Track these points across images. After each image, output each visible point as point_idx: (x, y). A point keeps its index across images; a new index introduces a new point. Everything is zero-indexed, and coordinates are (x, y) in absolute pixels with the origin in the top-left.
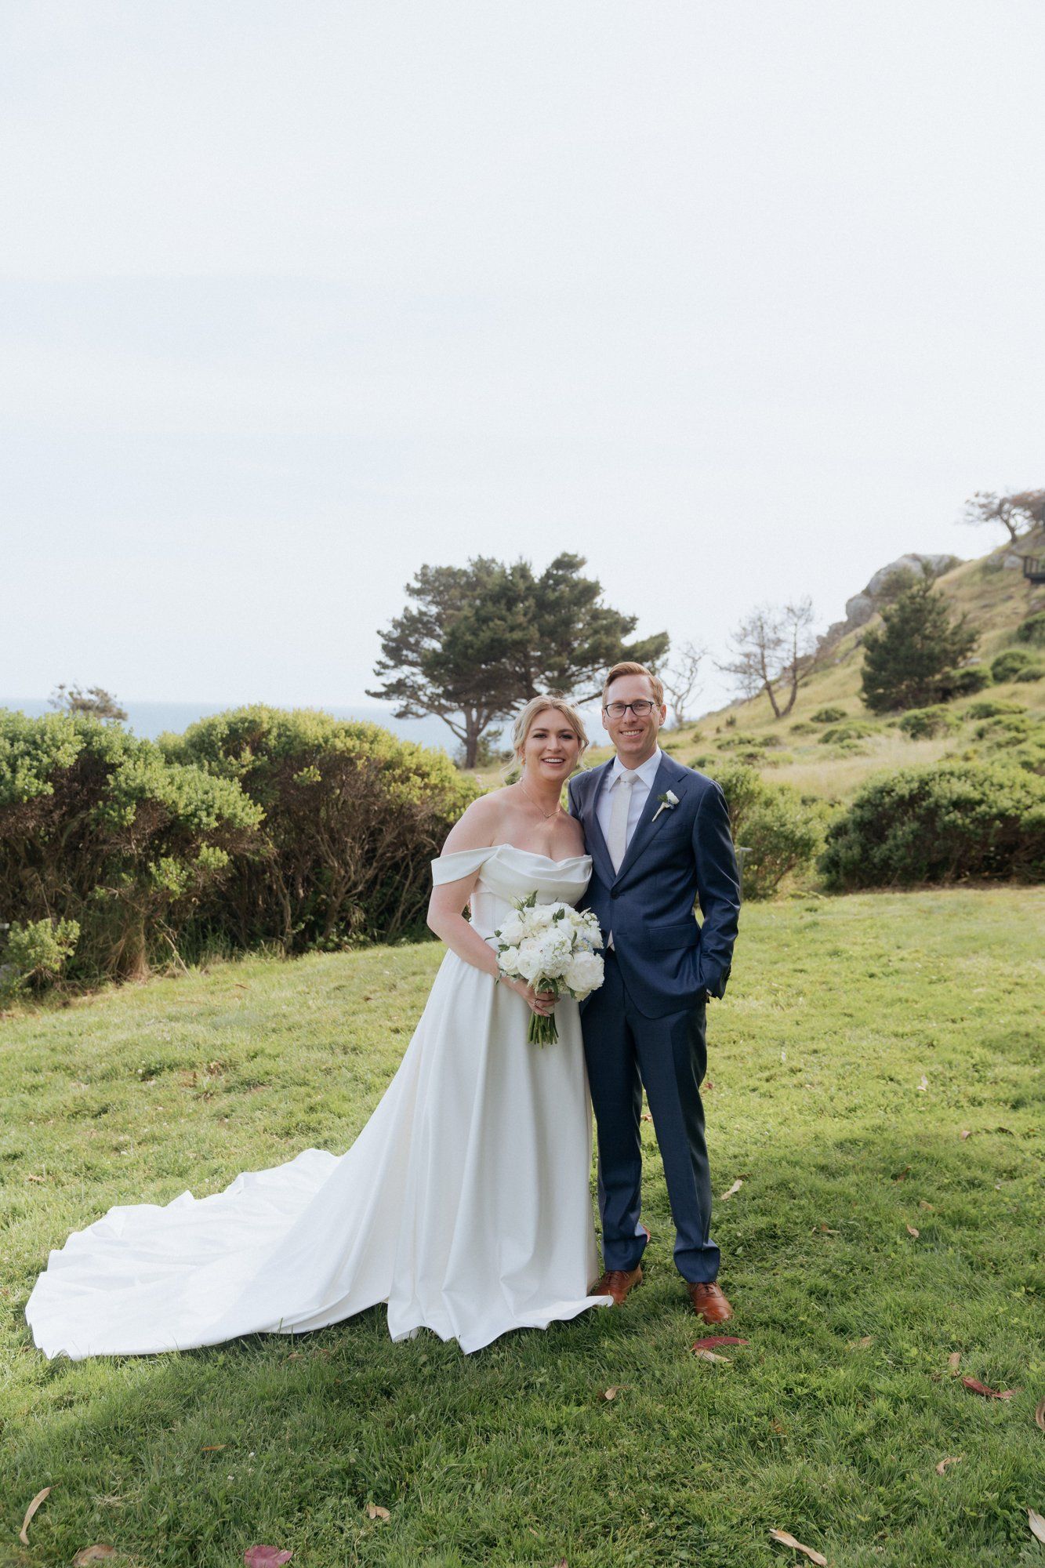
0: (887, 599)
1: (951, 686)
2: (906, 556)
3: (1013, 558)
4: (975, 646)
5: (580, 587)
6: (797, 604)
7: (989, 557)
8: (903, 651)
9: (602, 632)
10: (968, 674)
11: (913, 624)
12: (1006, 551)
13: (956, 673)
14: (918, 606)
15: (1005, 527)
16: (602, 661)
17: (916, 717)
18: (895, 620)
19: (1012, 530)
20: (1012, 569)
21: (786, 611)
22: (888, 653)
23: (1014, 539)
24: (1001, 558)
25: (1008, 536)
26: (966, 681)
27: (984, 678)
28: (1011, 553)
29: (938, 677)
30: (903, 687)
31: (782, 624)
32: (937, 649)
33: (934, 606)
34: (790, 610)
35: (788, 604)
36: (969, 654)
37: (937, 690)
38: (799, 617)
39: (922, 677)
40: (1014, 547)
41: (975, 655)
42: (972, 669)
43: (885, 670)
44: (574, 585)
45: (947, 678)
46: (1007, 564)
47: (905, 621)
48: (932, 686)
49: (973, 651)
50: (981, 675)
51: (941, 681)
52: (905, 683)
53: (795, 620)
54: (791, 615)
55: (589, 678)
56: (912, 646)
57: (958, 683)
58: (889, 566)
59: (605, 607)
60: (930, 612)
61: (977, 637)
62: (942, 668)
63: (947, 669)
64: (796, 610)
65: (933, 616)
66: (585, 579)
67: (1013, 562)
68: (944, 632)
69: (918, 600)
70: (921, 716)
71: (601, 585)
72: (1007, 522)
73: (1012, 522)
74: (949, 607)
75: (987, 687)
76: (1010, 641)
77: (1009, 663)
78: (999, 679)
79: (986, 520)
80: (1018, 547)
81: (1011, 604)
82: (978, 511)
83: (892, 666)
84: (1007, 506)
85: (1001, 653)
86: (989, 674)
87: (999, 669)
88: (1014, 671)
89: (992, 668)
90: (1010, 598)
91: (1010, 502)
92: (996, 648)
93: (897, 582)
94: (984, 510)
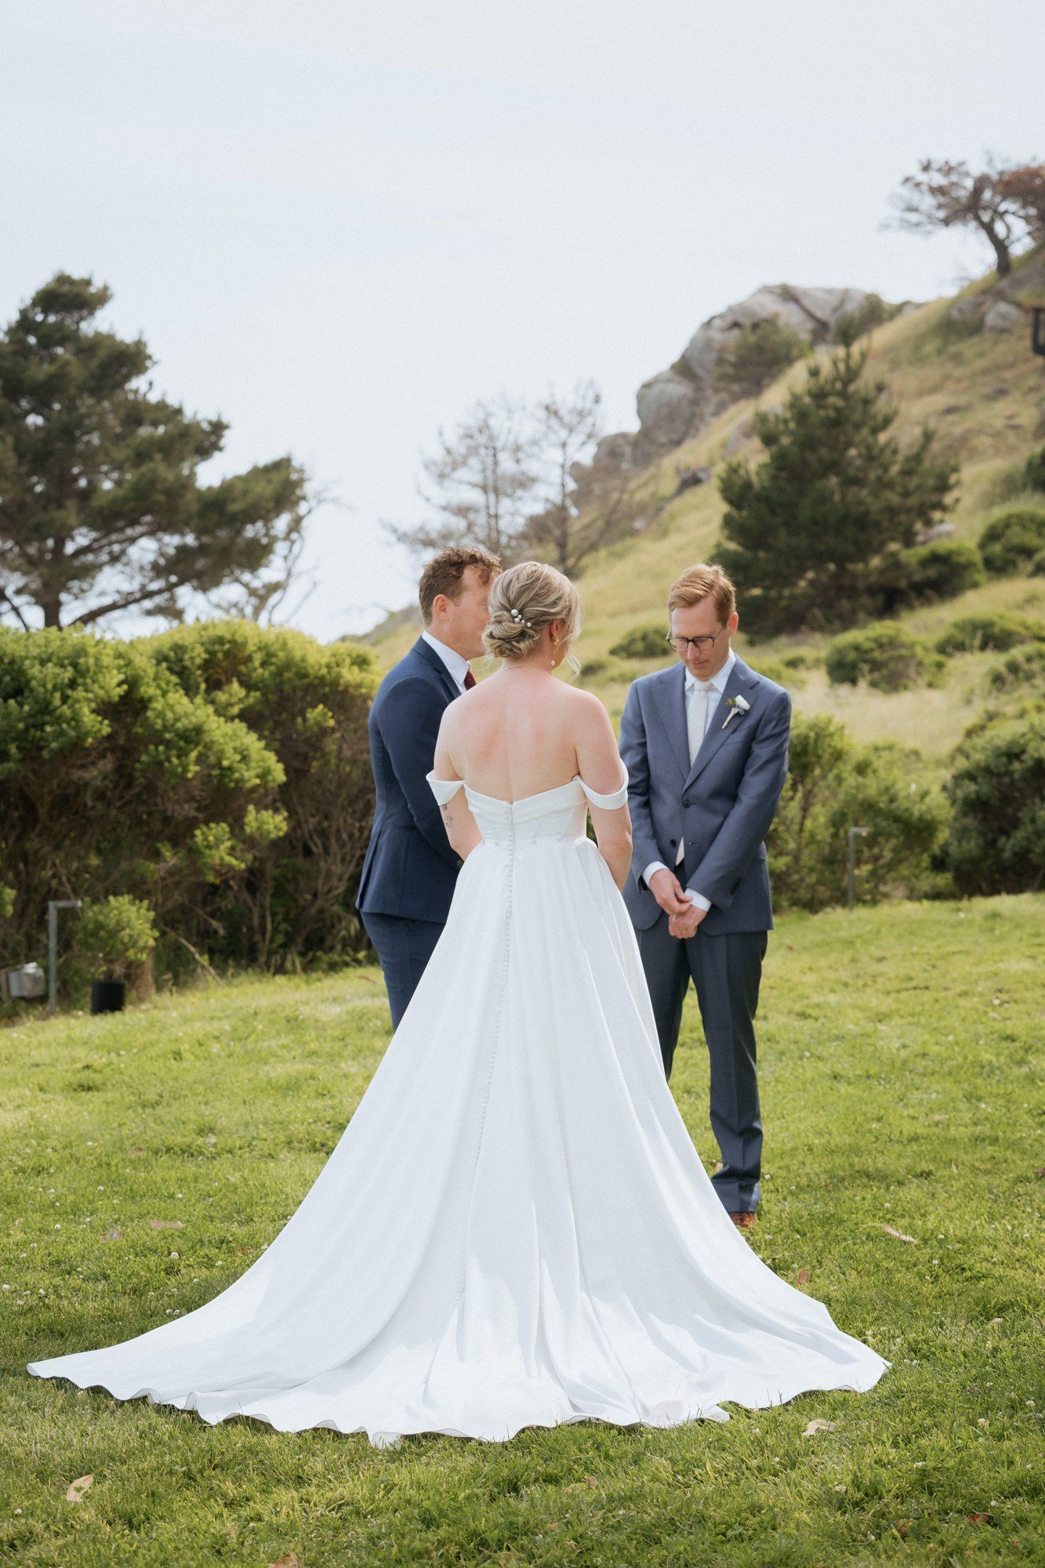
0: (735, 388)
1: (903, 584)
2: (767, 290)
3: (1003, 307)
4: (948, 499)
5: (102, 353)
6: (567, 399)
7: (953, 303)
8: (806, 510)
10: (935, 558)
11: (824, 452)
12: (987, 292)
13: (911, 556)
14: (832, 414)
15: (983, 236)
16: (147, 519)
17: (856, 648)
18: (785, 441)
19: (1001, 246)
20: (1002, 331)
21: (542, 414)
22: (773, 512)
23: (1004, 265)
24: (979, 305)
25: (991, 256)
26: (932, 572)
27: (969, 566)
28: (1001, 296)
29: (876, 562)
31: (535, 443)
32: (875, 506)
33: (865, 412)
34: (551, 411)
35: (546, 399)
36: (937, 515)
37: (873, 590)
38: (571, 430)
39: (842, 561)
40: (1004, 284)
41: (948, 517)
42: (942, 546)
43: (767, 548)
44: (89, 348)
45: (895, 564)
46: (991, 319)
47: (807, 443)
48: (861, 584)
49: (944, 508)
50: (962, 559)
51: (882, 572)
52: (810, 575)
53: (563, 434)
54: (554, 422)
55: (113, 558)
56: (823, 498)
57: (918, 577)
58: (730, 309)
59: (153, 398)
61: (953, 479)
62: (883, 544)
63: (893, 547)
64: (563, 412)
65: (865, 432)
66: (110, 337)
67: (1003, 316)
68: (886, 469)
70: (867, 645)
71: (150, 350)
72: (989, 228)
73: (1000, 228)
74: (896, 413)
75: (975, 585)
76: (1010, 487)
77: (1016, 536)
78: (998, 568)
79: (947, 222)
80: (1017, 284)
81: (1003, 407)
82: (928, 202)
83: (783, 539)
84: (987, 195)
85: (999, 513)
86: (978, 558)
87: (997, 548)
88: (1028, 552)
89: (982, 546)
90: (1001, 393)
91: (994, 186)
92: (989, 501)
93: (759, 349)
94: (942, 200)
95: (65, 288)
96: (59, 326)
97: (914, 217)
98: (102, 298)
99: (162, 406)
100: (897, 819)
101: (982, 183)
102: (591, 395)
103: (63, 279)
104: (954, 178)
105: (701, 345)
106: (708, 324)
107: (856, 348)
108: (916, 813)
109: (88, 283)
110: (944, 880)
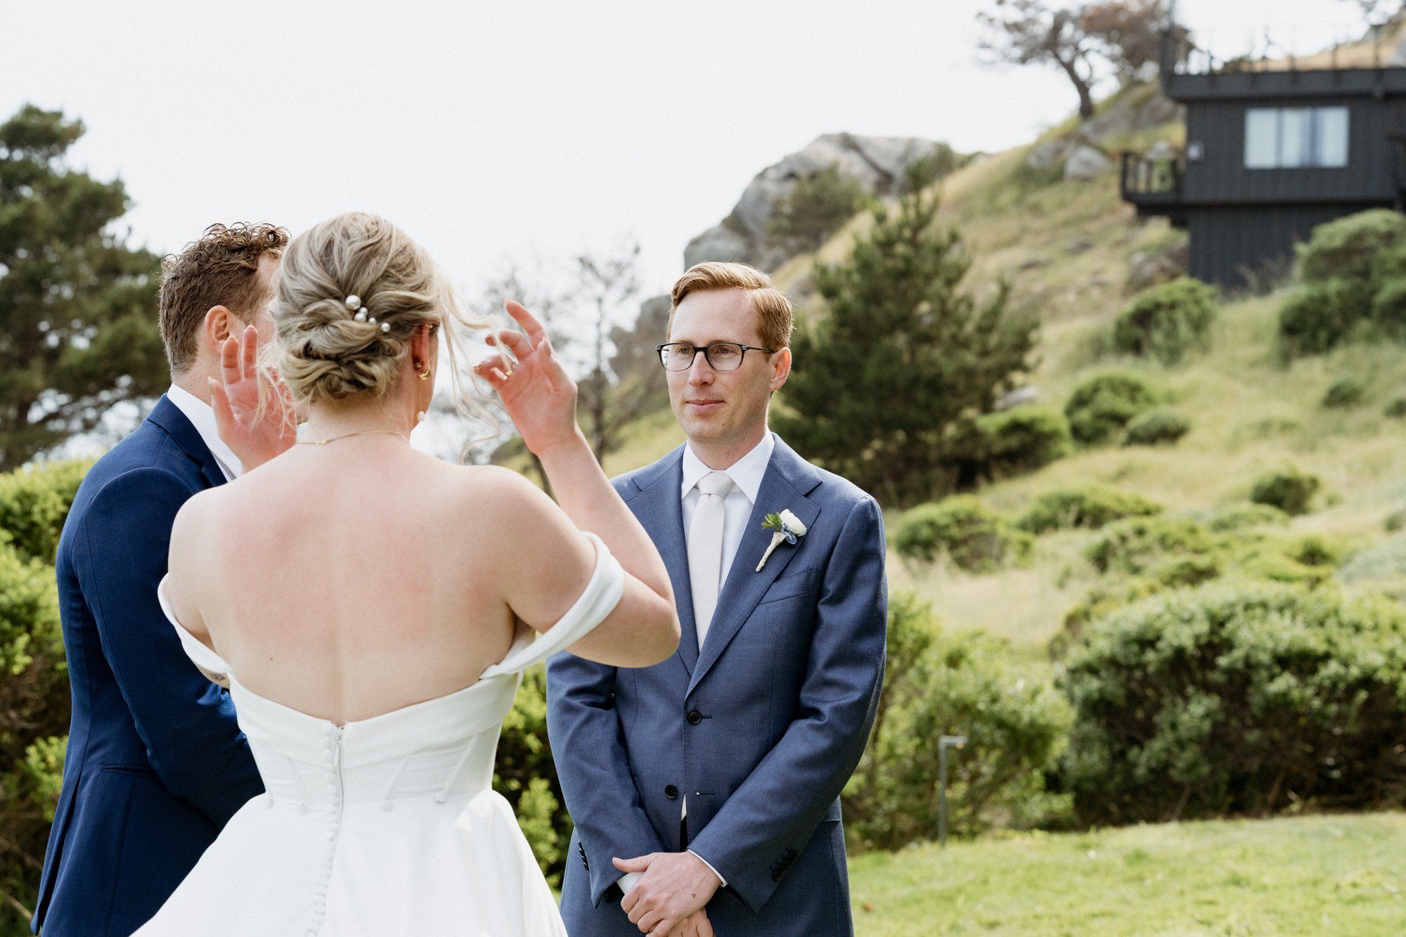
0: (792, 242)
1: (980, 455)
2: (826, 138)
3: (1086, 154)
4: (1030, 358)
5: (75, 194)
7: (1031, 150)
8: (871, 370)
9: (137, 309)
10: (1016, 427)
11: (890, 306)
12: (1071, 137)
13: (990, 423)
14: (900, 264)
15: (1064, 75)
16: (125, 381)
17: (931, 524)
18: (847, 295)
19: (1083, 88)
20: (1085, 180)
21: (576, 266)
22: (834, 374)
23: (1087, 109)
24: (1058, 152)
26: (1013, 441)
27: (1053, 435)
28: (1083, 141)
29: (951, 430)
30: (868, 455)
31: (567, 298)
32: (948, 367)
34: (587, 264)
35: (581, 252)
36: (1017, 377)
37: (946, 463)
38: (608, 284)
39: (912, 429)
40: (1087, 128)
41: (1030, 378)
42: (1023, 413)
43: (829, 414)
44: (58, 189)
45: (973, 433)
46: (1073, 166)
47: (873, 297)
48: (933, 455)
49: (1025, 369)
50: (1047, 427)
51: (958, 442)
52: (877, 444)
53: (599, 288)
54: (589, 275)
55: (88, 426)
56: (891, 357)
57: (999, 446)
58: (787, 160)
59: (133, 246)
60: (929, 278)
61: (1033, 336)
62: (958, 409)
63: (970, 413)
64: (600, 264)
66: (85, 176)
67: (1087, 164)
68: (960, 324)
69: (900, 249)
70: (943, 521)
71: (129, 190)
72: (1069, 68)
73: (1081, 68)
74: (970, 264)
75: (1060, 456)
76: (1097, 349)
77: (1107, 401)
78: (1087, 437)
79: (1023, 60)
80: (1101, 128)
81: (1087, 262)
82: (1003, 39)
83: (846, 404)
84: (1068, 31)
85: (1086, 377)
86: (1064, 425)
87: (1084, 415)
88: (1120, 420)
89: (1069, 412)
90: (1084, 247)
91: (1075, 21)
92: (1075, 364)
93: (818, 200)
94: (1018, 36)
95: (34, 121)
96: (26, 163)
97: (986, 55)
98: (75, 132)
99: (143, 254)
100: (1001, 724)
101: (1060, 20)
102: (630, 247)
103: (30, 111)
104: (1031, 12)
105: (756, 197)
106: (762, 176)
107: (927, 195)
108: (1026, 719)
109: (58, 115)
110: (1062, 803)
